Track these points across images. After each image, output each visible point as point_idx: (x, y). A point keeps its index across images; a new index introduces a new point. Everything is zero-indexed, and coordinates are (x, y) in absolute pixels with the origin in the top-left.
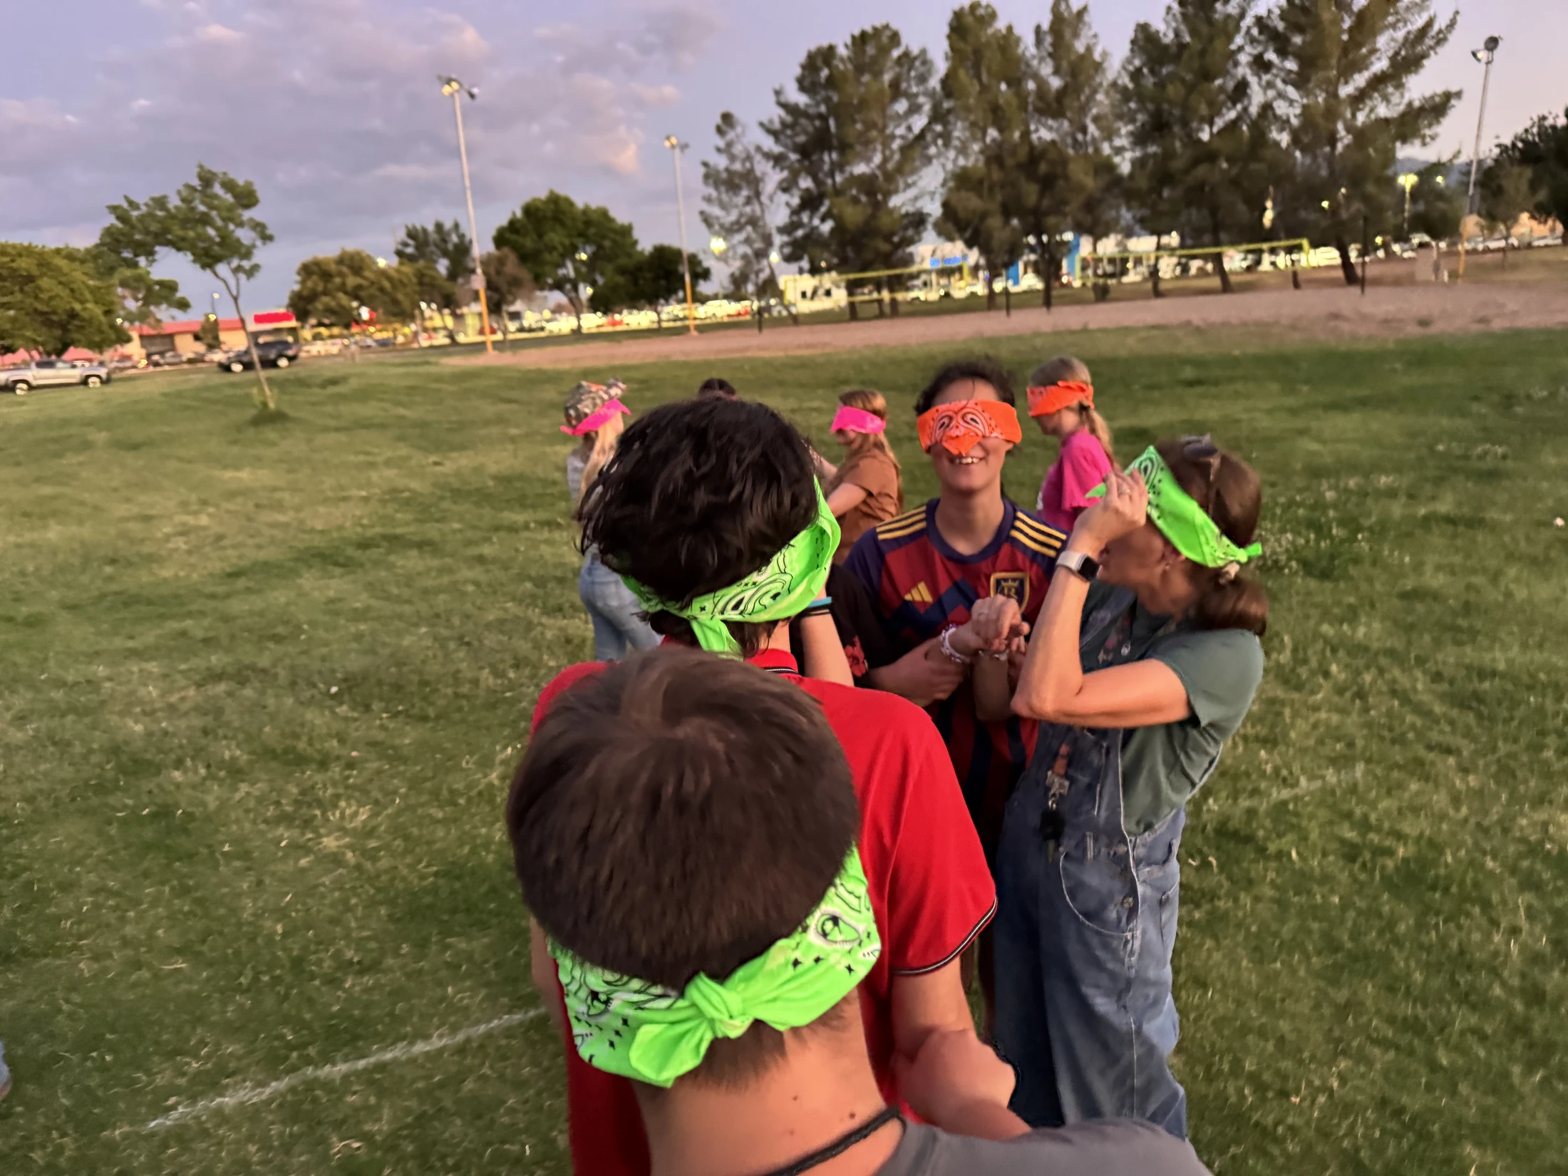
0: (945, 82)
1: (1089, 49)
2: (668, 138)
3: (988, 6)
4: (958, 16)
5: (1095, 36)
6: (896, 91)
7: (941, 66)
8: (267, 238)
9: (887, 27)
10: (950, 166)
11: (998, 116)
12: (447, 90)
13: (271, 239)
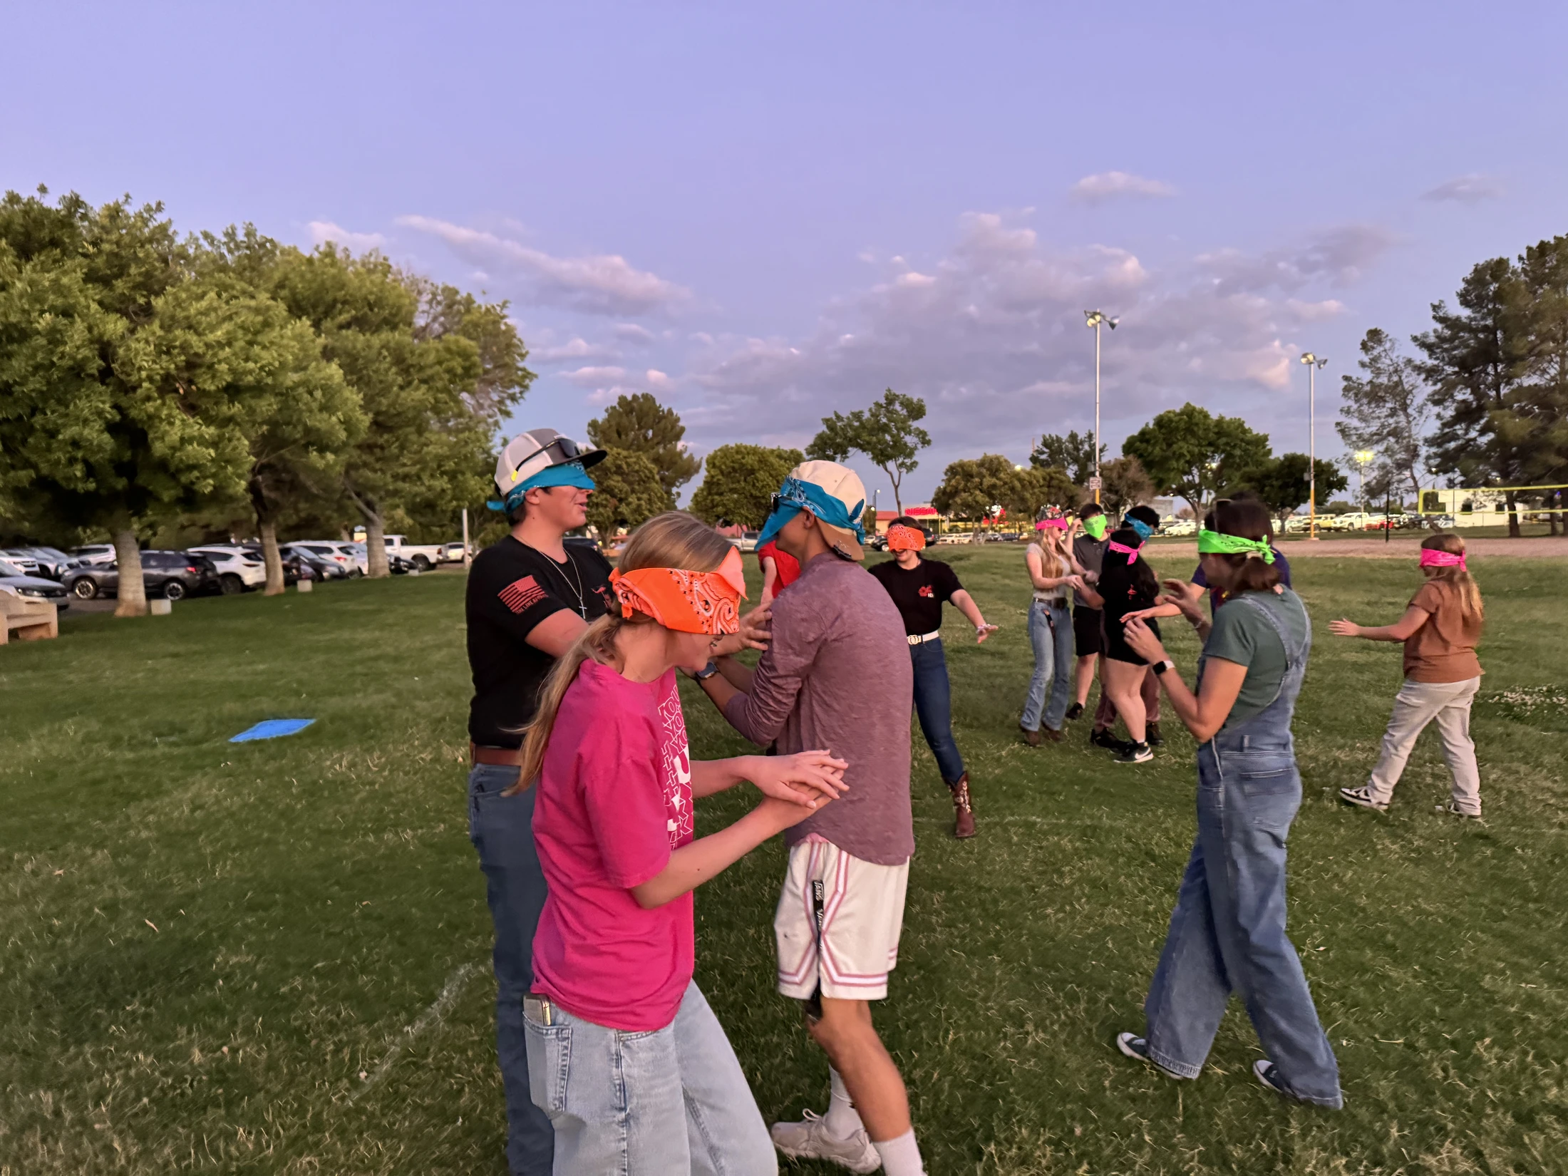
2: (1304, 355)
8: (926, 442)
12: (1091, 321)
13: (928, 442)
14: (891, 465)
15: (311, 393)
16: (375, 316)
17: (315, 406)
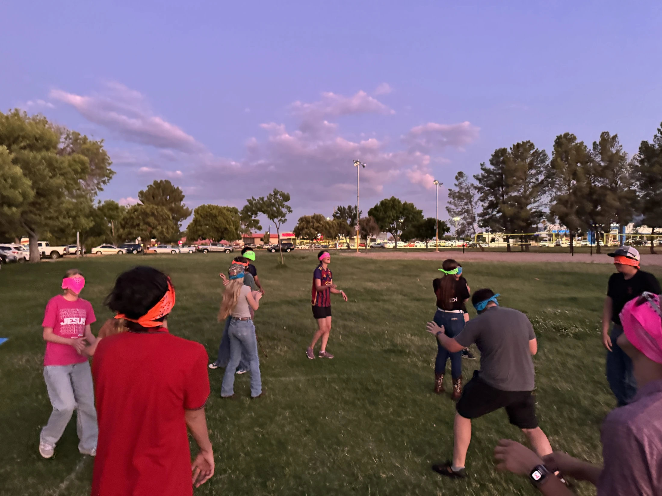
0: (552, 162)
1: (618, 151)
2: (435, 181)
3: (572, 135)
4: (559, 138)
5: (621, 146)
6: (531, 166)
7: (551, 157)
9: (529, 142)
10: (554, 195)
11: (575, 175)
12: (355, 164)
13: (291, 211)
14: (276, 220)
15: (5, 180)
16: (39, 144)
17: (7, 186)
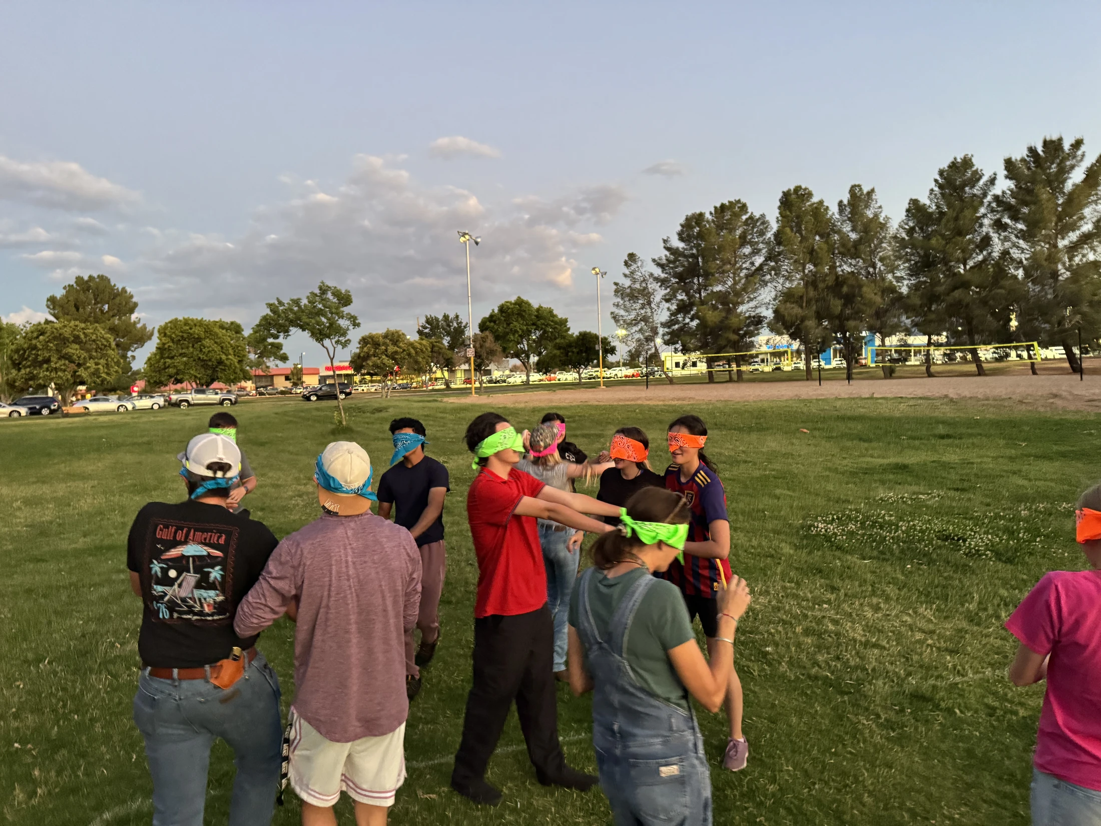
0: (777, 235)
1: (876, 216)
2: (594, 269)
3: (805, 189)
4: (786, 195)
5: (880, 207)
6: (744, 240)
7: (774, 226)
9: (739, 202)
10: (780, 287)
11: (813, 255)
12: (462, 239)
13: (358, 325)
14: (327, 342)
